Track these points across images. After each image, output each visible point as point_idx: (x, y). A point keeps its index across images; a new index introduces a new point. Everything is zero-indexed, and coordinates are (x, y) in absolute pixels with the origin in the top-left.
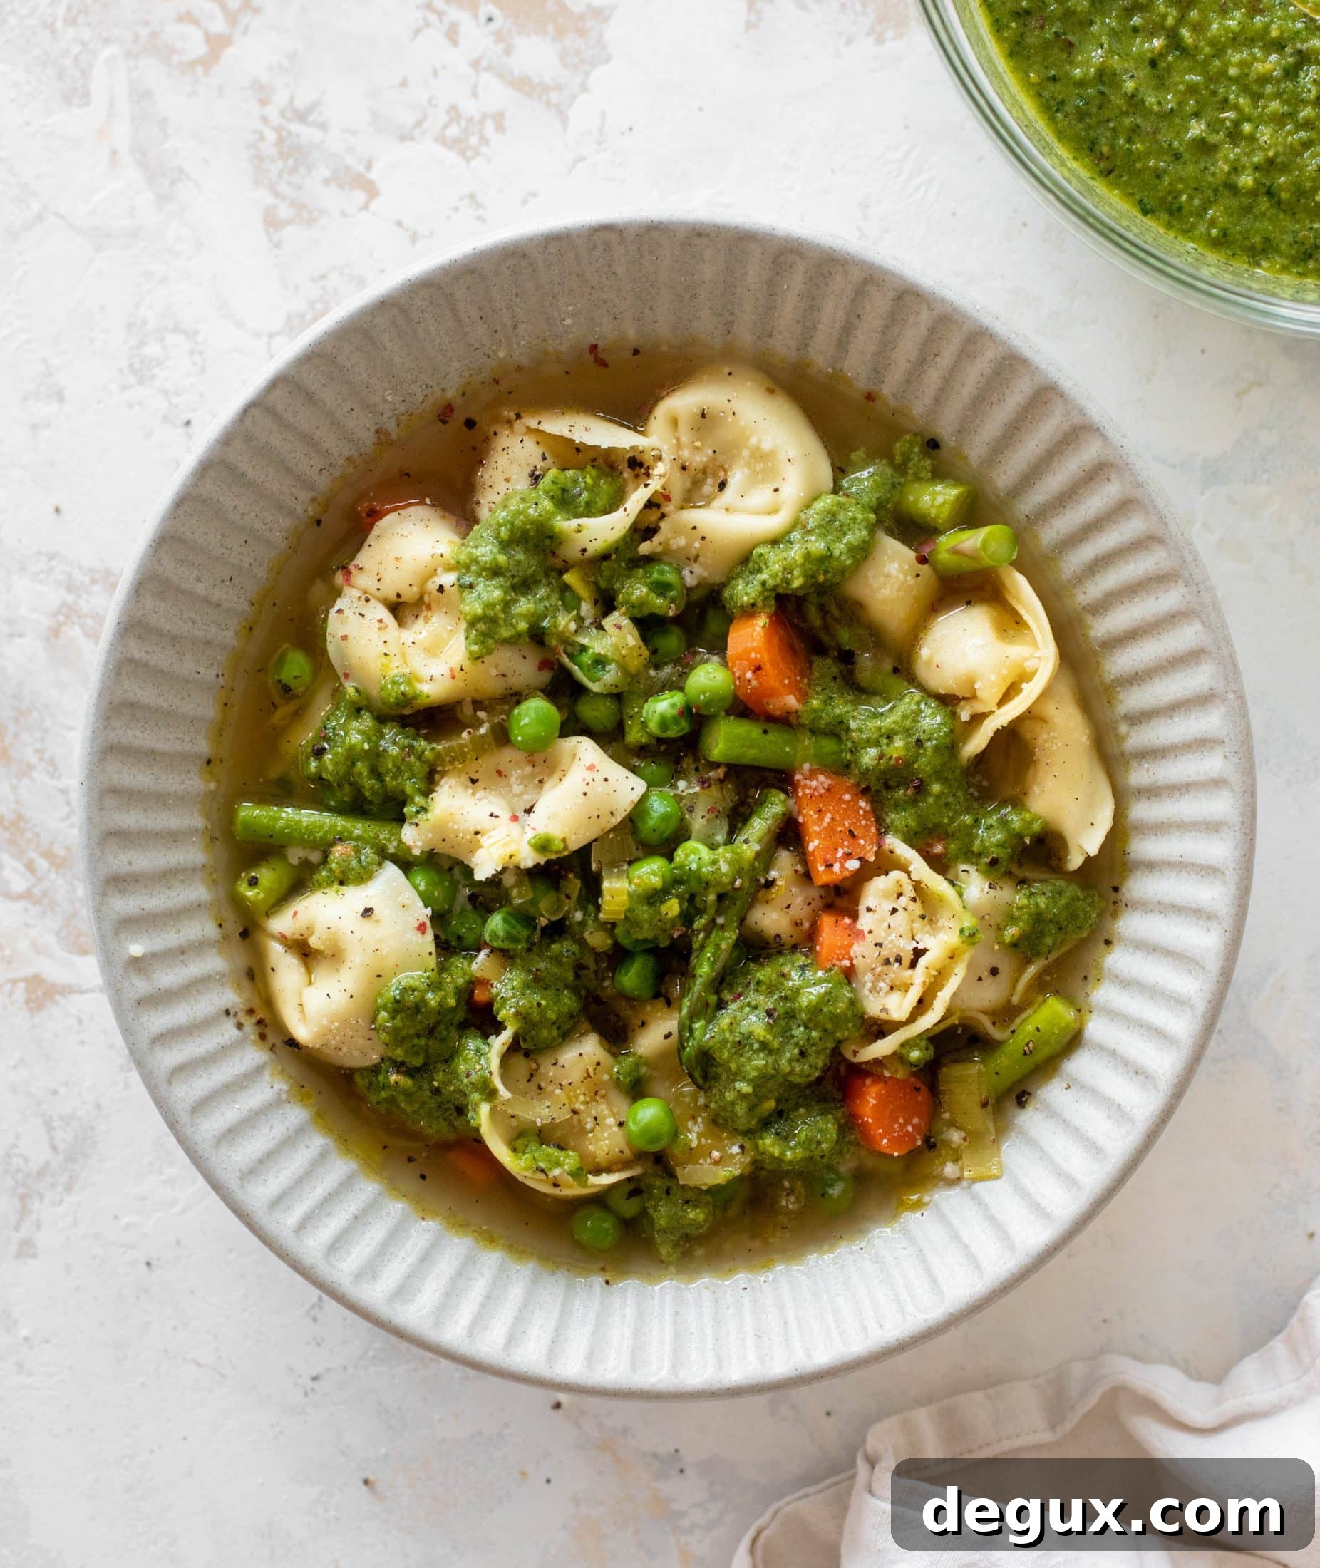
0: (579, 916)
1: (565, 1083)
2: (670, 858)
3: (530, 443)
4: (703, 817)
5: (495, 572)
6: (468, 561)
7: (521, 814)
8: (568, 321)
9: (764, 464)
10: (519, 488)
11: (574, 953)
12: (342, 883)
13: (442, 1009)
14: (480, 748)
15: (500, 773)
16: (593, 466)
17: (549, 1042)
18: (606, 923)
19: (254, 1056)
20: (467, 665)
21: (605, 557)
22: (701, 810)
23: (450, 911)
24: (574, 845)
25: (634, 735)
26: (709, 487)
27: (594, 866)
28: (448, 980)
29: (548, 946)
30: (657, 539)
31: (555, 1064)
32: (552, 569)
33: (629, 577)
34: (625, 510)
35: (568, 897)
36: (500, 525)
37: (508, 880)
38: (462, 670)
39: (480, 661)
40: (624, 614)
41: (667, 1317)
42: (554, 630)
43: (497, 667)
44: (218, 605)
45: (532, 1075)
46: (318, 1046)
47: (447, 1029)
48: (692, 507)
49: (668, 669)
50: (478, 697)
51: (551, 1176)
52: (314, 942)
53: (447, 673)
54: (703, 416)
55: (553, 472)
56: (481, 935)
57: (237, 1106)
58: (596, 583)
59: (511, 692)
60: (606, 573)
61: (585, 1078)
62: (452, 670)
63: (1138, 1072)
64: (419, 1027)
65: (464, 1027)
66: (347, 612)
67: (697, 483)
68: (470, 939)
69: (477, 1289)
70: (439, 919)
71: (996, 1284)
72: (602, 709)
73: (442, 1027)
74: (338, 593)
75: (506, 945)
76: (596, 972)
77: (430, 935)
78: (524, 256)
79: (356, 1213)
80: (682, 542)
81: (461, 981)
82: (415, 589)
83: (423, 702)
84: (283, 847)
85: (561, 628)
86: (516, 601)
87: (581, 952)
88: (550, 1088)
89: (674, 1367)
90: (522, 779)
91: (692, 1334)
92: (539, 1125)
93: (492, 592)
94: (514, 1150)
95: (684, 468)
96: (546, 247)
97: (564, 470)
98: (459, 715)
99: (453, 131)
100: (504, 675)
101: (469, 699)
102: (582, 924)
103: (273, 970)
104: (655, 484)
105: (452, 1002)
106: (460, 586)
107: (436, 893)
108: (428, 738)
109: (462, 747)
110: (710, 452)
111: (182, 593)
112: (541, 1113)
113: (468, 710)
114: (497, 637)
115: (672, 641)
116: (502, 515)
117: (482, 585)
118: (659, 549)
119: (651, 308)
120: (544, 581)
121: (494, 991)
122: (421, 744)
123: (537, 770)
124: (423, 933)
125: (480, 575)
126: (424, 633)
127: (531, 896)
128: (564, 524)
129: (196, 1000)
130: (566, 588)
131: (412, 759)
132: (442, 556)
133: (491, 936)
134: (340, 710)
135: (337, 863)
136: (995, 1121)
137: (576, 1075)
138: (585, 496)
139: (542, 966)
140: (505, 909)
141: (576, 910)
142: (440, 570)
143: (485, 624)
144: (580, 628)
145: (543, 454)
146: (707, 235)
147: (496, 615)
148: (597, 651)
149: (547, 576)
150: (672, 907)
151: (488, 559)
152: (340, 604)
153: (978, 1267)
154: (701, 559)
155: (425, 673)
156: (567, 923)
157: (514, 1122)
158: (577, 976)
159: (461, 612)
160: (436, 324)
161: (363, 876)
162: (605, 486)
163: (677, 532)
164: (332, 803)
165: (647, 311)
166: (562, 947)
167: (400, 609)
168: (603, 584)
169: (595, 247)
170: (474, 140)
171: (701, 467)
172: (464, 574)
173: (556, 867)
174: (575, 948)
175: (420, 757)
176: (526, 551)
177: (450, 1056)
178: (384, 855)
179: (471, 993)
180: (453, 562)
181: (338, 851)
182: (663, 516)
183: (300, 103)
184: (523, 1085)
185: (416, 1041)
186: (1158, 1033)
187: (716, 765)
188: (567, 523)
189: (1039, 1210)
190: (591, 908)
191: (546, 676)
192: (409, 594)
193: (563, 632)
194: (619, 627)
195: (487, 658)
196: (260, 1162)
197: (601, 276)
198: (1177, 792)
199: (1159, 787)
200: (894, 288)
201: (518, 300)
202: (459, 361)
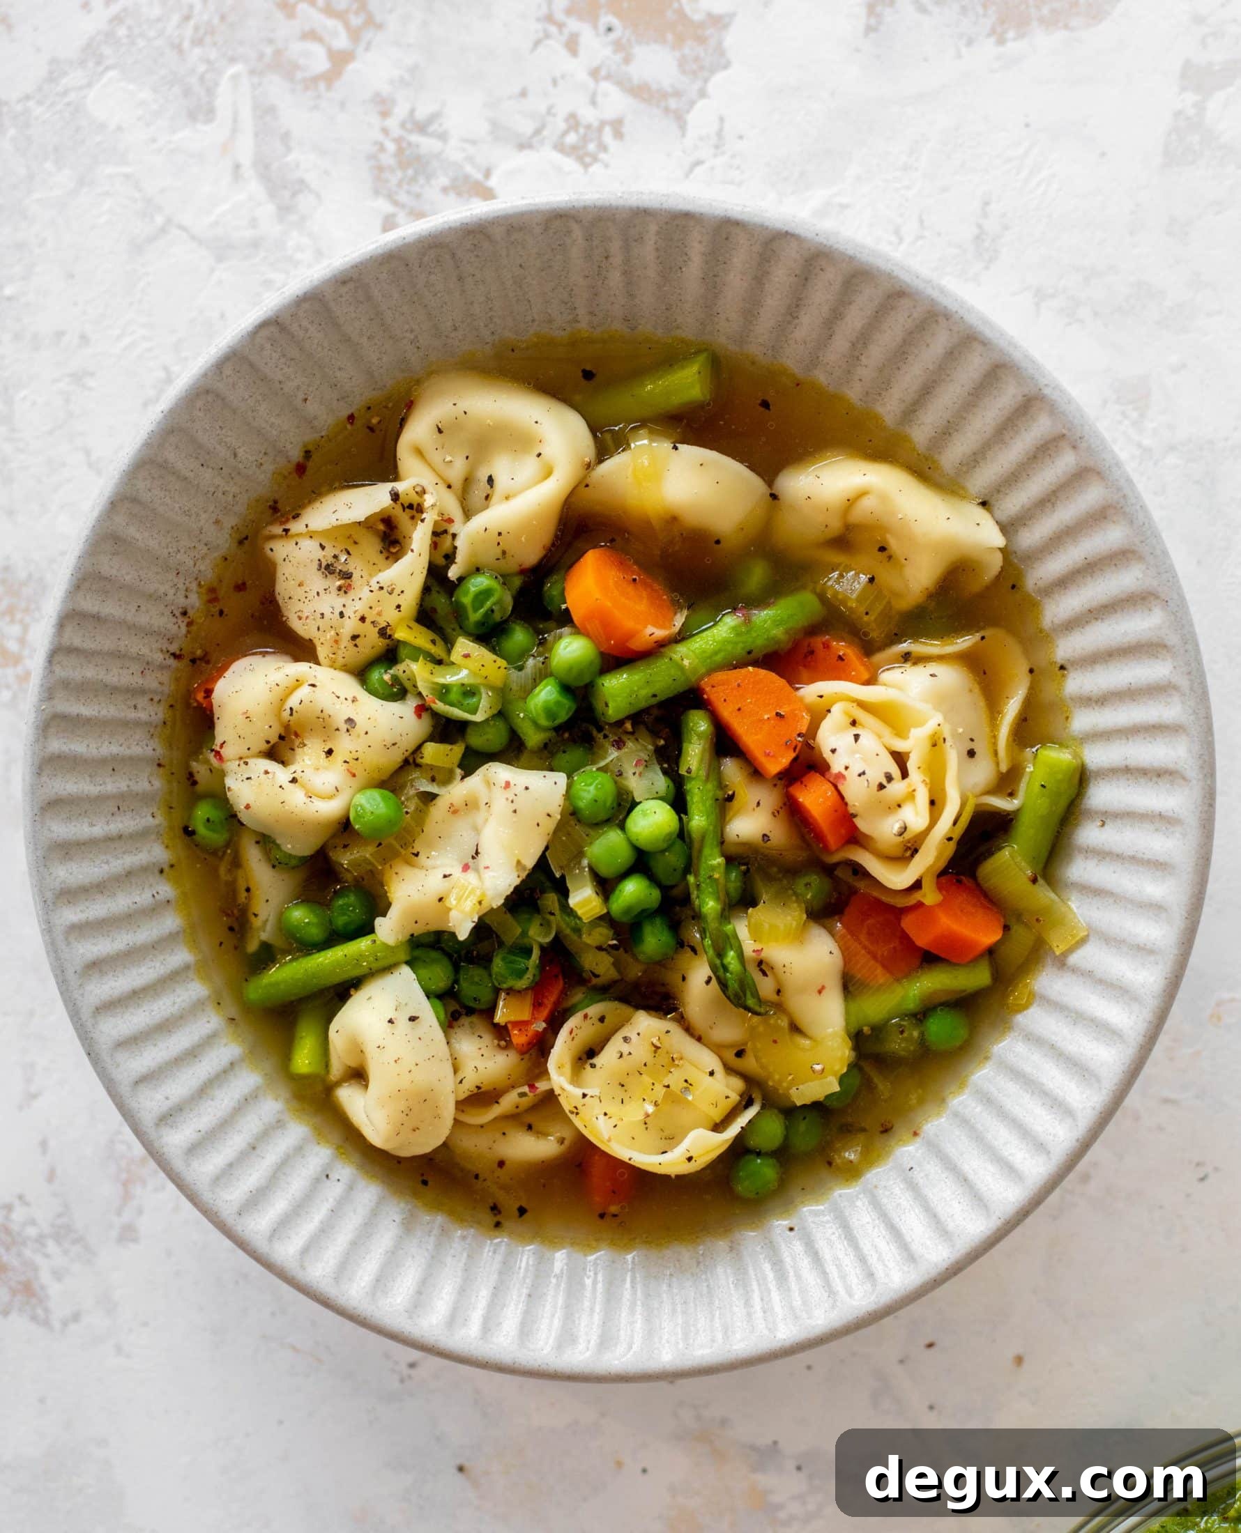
4: (634, 774)
22: (629, 769)
25: (533, 738)
34: (413, 551)
35: (552, 914)
78: (207, 392)
100: (394, 744)
104: (430, 517)
115: (519, 636)
119: (340, 369)
136: (1054, 891)
145: (321, 545)
146: (351, 279)
160: (167, 493)
165: (338, 374)
169: (262, 348)
182: (454, 537)
187: (620, 723)
196: (419, 1293)
197: (282, 369)
198: (1049, 505)
199: (1029, 509)
200: (537, 224)
201: (224, 431)
202: (205, 512)
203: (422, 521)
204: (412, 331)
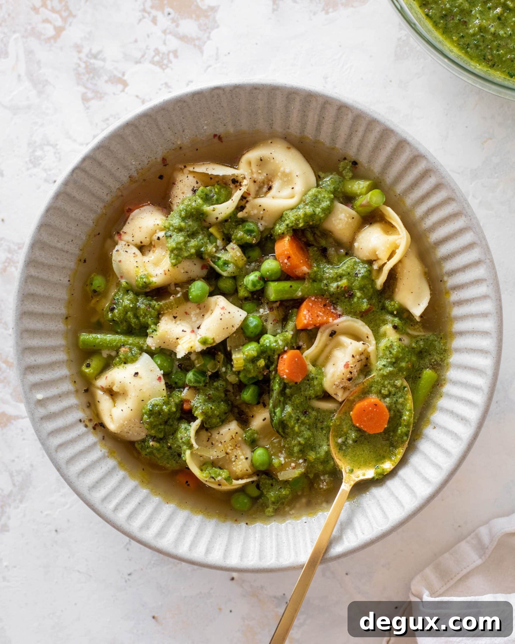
0: (224, 369)
1: (223, 441)
2: (259, 343)
3: (191, 177)
4: (271, 323)
5: (180, 230)
6: (169, 226)
7: (196, 329)
8: (205, 128)
9: (287, 178)
10: (188, 195)
11: (223, 385)
12: (125, 363)
13: (170, 413)
14: (178, 303)
15: (186, 313)
16: (218, 184)
17: (216, 424)
18: (235, 372)
19: (92, 438)
20: (171, 269)
21: (226, 221)
22: (270, 321)
23: (171, 372)
24: (218, 340)
25: (242, 293)
26: (265, 189)
27: (229, 349)
28: (172, 400)
29: (213, 383)
30: (245, 211)
31: (219, 434)
32: (205, 227)
33: (236, 229)
34: (232, 200)
35: (219, 362)
36: (181, 211)
37: (193, 357)
38: (169, 271)
39: (176, 267)
40: (235, 243)
41: (274, 537)
42: (206, 252)
43: (184, 269)
44: (67, 252)
45: (209, 439)
46: (119, 432)
47: (173, 421)
48: (258, 197)
49: (253, 264)
50: (177, 282)
51: (217, 480)
52: (115, 389)
53: (163, 273)
54: (261, 160)
55: (201, 188)
56: (185, 381)
57: (86, 460)
58: (223, 232)
59: (191, 279)
60: (227, 227)
61: (231, 439)
62: (165, 271)
63: (462, 419)
64: (161, 421)
65: (180, 419)
66: (121, 251)
67: (261, 188)
68: (180, 383)
69: (193, 530)
70: (167, 375)
71: (410, 512)
72: (228, 284)
73: (170, 421)
74: (116, 244)
75: (196, 385)
76: (233, 393)
77: (163, 382)
78: (185, 102)
79: (139, 501)
80: (255, 212)
81: (177, 401)
82: (148, 239)
83: (153, 286)
84: (101, 350)
85: (209, 251)
86: (190, 241)
87: (226, 384)
88: (217, 444)
89: (277, 558)
90: (196, 315)
91: (284, 543)
92: (212, 459)
93: (180, 238)
94: (202, 470)
95: (255, 182)
96: (193, 97)
97: (206, 187)
98: (169, 290)
99: (157, 58)
100: (187, 272)
101: (173, 283)
102: (226, 372)
103: (99, 402)
104: (244, 189)
105: (174, 409)
106: (166, 236)
107: (165, 364)
108: (157, 300)
109: (170, 302)
110: (265, 174)
111: (51, 247)
112: (213, 454)
113: (173, 287)
114: (182, 256)
115: (255, 253)
116: (181, 207)
117: (175, 236)
118: (246, 215)
119: (239, 120)
120: (201, 232)
121: (192, 404)
122: (154, 303)
123: (201, 311)
124: (160, 381)
125: (174, 231)
126: (153, 257)
127: (203, 362)
128: (207, 208)
129: (67, 416)
130: (211, 234)
131: (151, 309)
132: (158, 225)
133: (188, 381)
134: (120, 292)
135: (123, 355)
137: (227, 438)
138: (215, 197)
139: (211, 392)
140: (193, 370)
141: (222, 367)
142: (158, 231)
143: (177, 251)
144: (217, 250)
145: (197, 181)
147: (181, 247)
148: (224, 259)
149: (202, 230)
150: (262, 363)
151: (177, 224)
152: (117, 248)
153: (402, 506)
154: (264, 218)
155: (154, 273)
156: (220, 373)
157: (202, 459)
158: (226, 395)
159: (167, 247)
160: (150, 131)
161: (133, 359)
162: (223, 191)
163: (253, 207)
164: (119, 330)
165: (237, 122)
166: (217, 384)
167: (143, 248)
168: (226, 232)
169: (213, 96)
170: (165, 62)
171: (262, 181)
172: (168, 232)
173: (213, 350)
174: (224, 383)
175: (153, 308)
176: (193, 220)
177: (174, 432)
178: (142, 350)
179: (183, 405)
180: (163, 227)
181: (123, 350)
182: (247, 201)
183: (94, 51)
184: (205, 443)
185: (160, 427)
186: (469, 402)
187: (274, 302)
188: (209, 208)
189: (426, 480)
190: (229, 366)
191: (205, 272)
192: (146, 242)
193: (210, 252)
194: (233, 249)
195: (179, 265)
196: (97, 482)
197: (217, 108)
198: (469, 302)
199: (462, 301)
200: (337, 105)
201: (184, 120)
202: (161, 146)
203: (240, 190)
204: (272, 120)
